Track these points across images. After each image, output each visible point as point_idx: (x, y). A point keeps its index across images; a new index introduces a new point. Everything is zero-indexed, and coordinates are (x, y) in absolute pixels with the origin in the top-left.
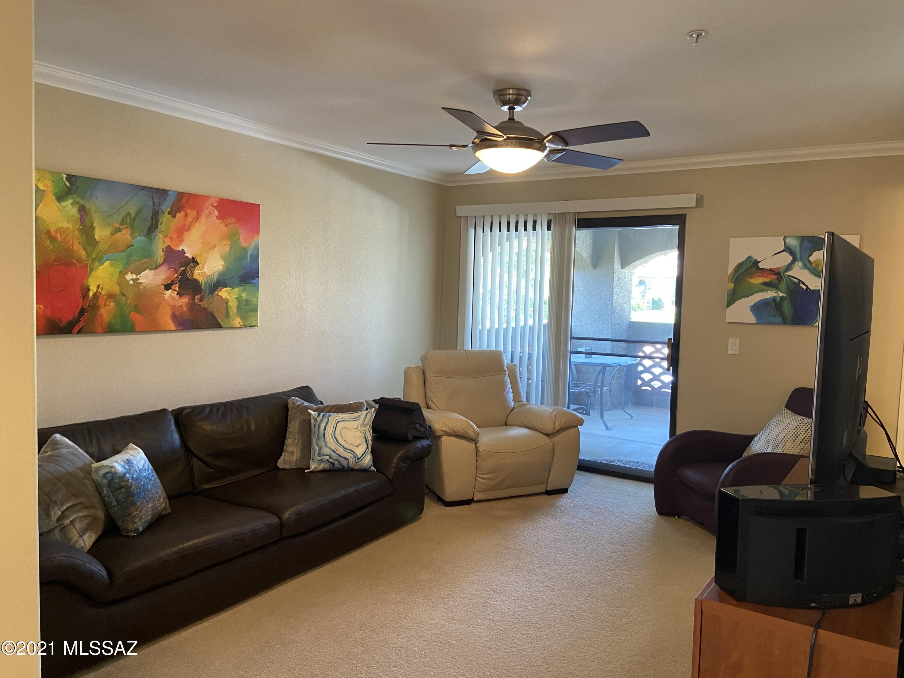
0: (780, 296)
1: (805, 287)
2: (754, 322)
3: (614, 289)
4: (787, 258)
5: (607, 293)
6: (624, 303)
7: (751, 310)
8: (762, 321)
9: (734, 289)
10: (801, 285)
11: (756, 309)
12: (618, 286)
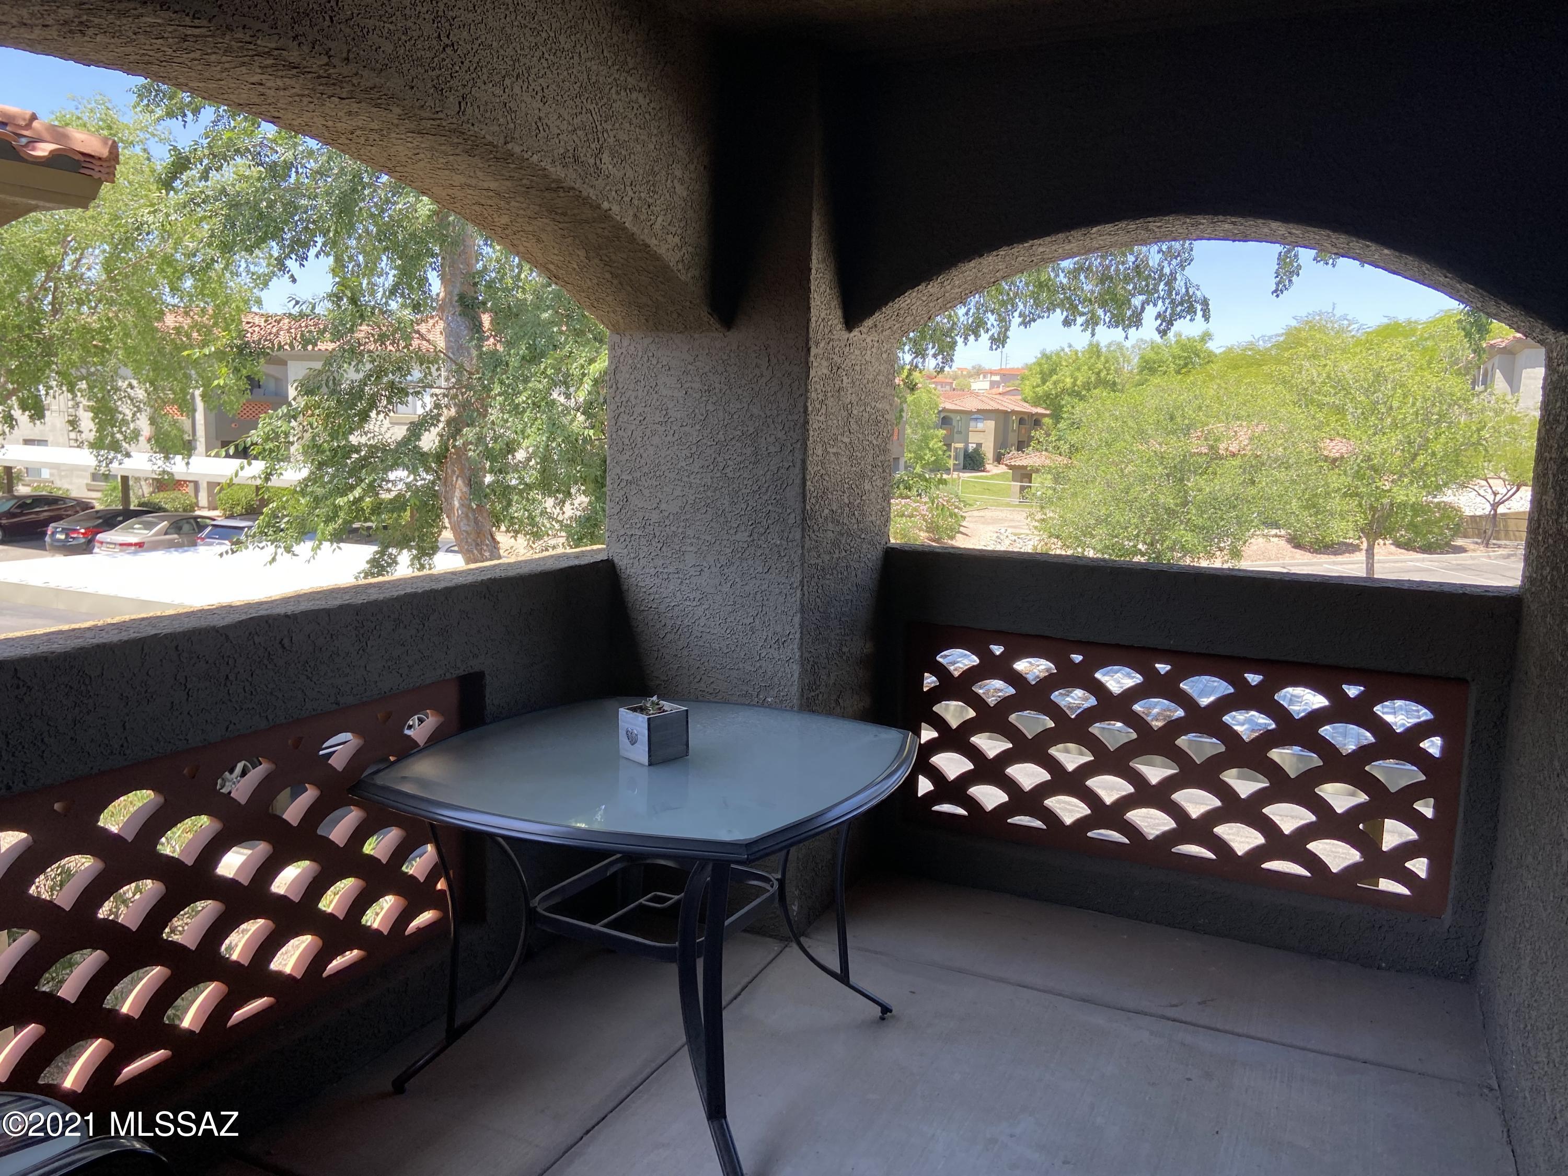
3: (811, 418)
5: (781, 435)
6: (862, 475)
12: (830, 402)
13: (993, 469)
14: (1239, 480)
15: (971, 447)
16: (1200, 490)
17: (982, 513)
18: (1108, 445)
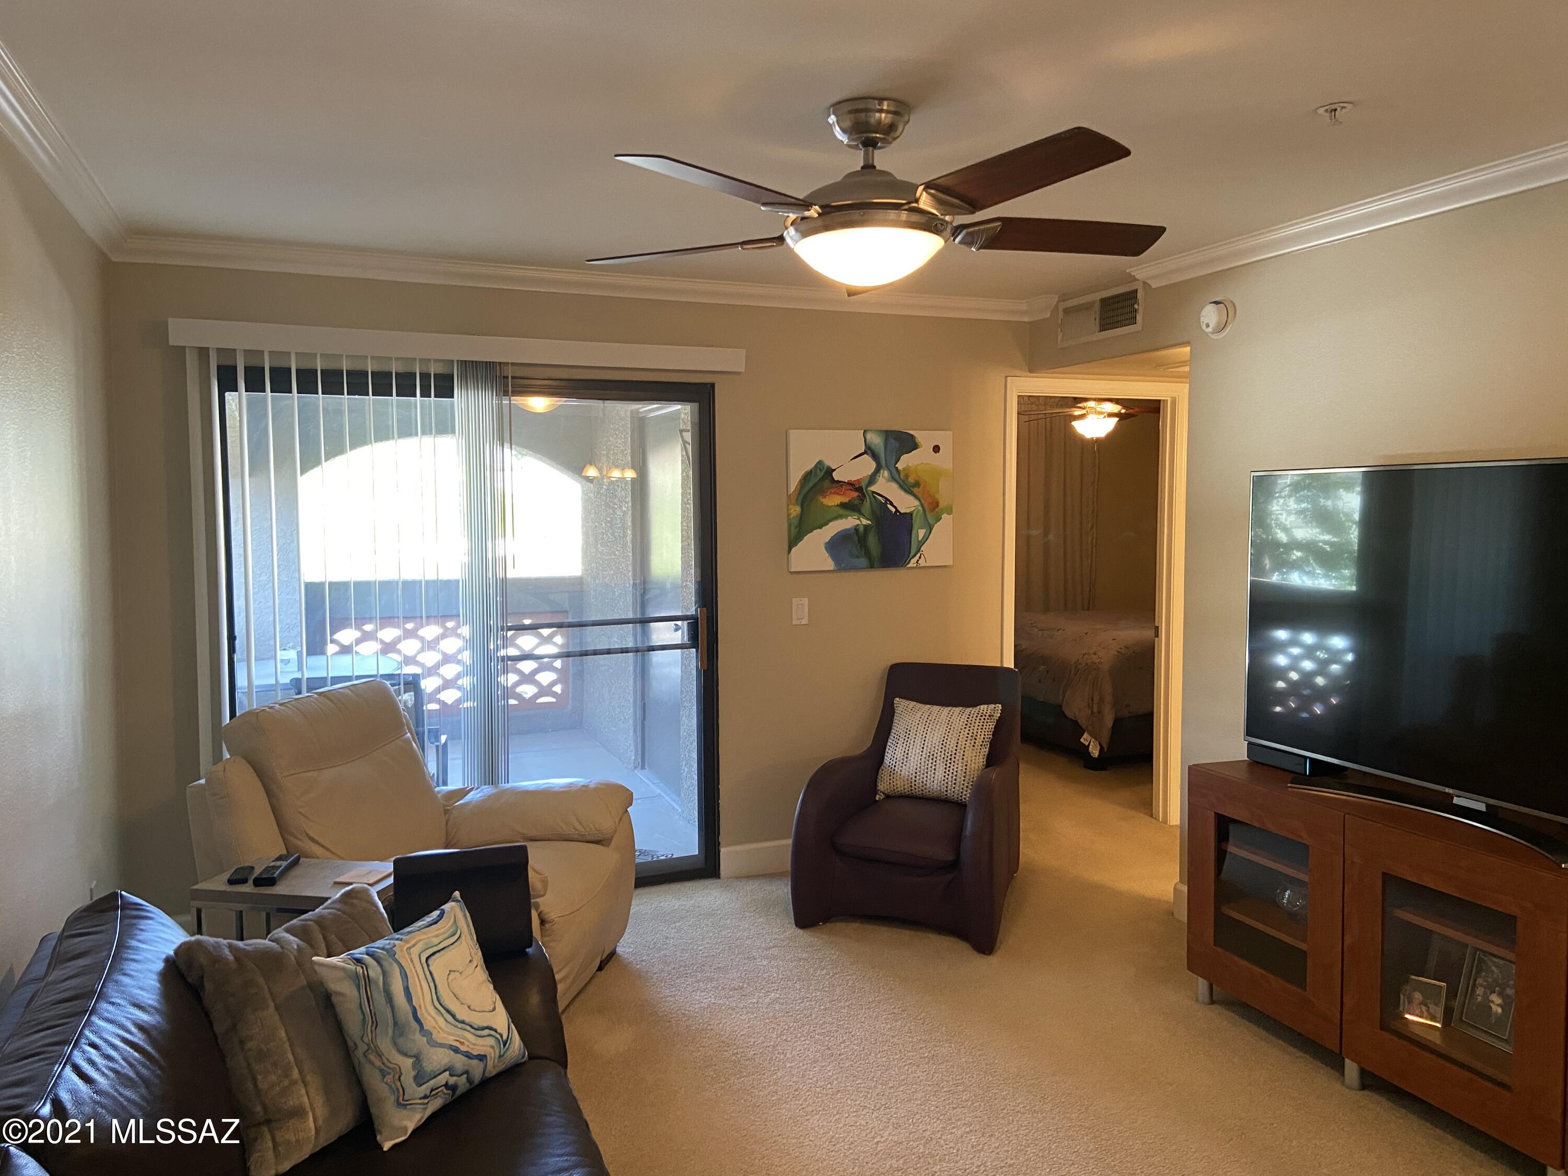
0: (864, 525)
1: (893, 510)
2: (832, 568)
4: (867, 465)
7: (826, 548)
8: (843, 565)
9: (802, 517)
10: (889, 506)
11: (836, 546)
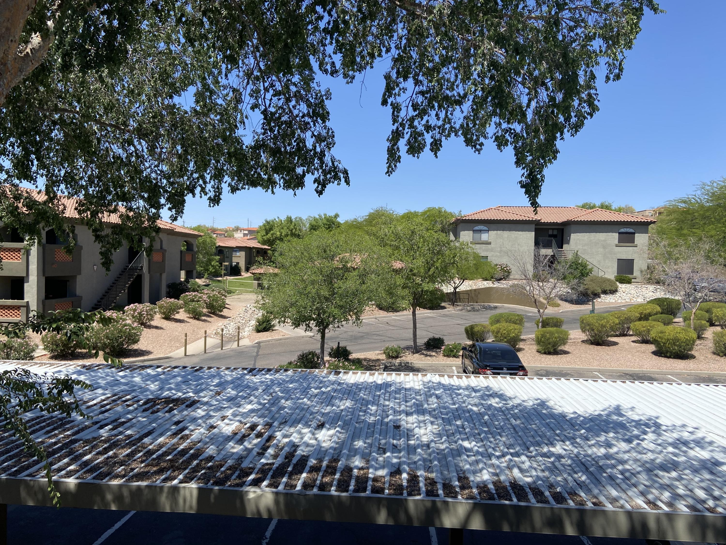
13: (245, 275)
14: (358, 282)
15: (234, 264)
16: (340, 288)
17: (239, 296)
18: (295, 265)
